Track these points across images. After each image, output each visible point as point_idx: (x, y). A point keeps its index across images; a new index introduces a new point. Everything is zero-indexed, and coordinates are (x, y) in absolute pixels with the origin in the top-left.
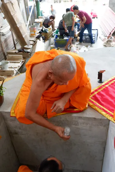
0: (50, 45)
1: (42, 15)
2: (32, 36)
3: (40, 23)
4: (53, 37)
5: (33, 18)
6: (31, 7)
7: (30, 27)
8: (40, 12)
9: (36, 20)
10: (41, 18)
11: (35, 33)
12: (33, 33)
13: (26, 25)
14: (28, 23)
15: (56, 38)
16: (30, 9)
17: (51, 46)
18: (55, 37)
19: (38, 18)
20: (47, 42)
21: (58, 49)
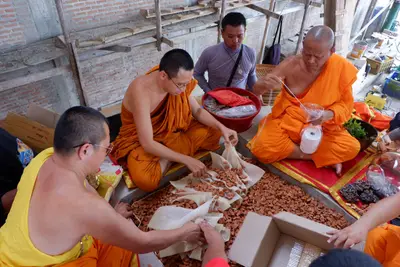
0: (373, 83)
1: (392, 29)
2: (351, 57)
3: (380, 41)
4: (388, 72)
5: (373, 28)
6: (381, 8)
8: (393, 21)
9: (376, 35)
10: (389, 33)
11: (360, 54)
12: (356, 53)
13: (352, 37)
14: (360, 34)
15: (393, 77)
16: (376, 12)
17: (375, 87)
18: (390, 76)
19: (381, 31)
20: (371, 78)
21: (382, 97)
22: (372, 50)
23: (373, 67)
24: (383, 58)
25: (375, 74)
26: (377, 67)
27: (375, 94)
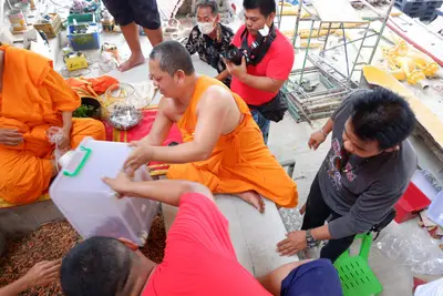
0: (60, 47)
2: (16, 31)
3: (30, 1)
4: (64, 28)
7: (7, 13)
11: (22, 24)
12: (18, 25)
15: (72, 32)
17: (65, 49)
18: (68, 29)
20: (54, 43)
21: (79, 55)
22: (31, 13)
23: (47, 32)
24: (46, 17)
25: (54, 37)
26: (50, 29)
27: (71, 56)
